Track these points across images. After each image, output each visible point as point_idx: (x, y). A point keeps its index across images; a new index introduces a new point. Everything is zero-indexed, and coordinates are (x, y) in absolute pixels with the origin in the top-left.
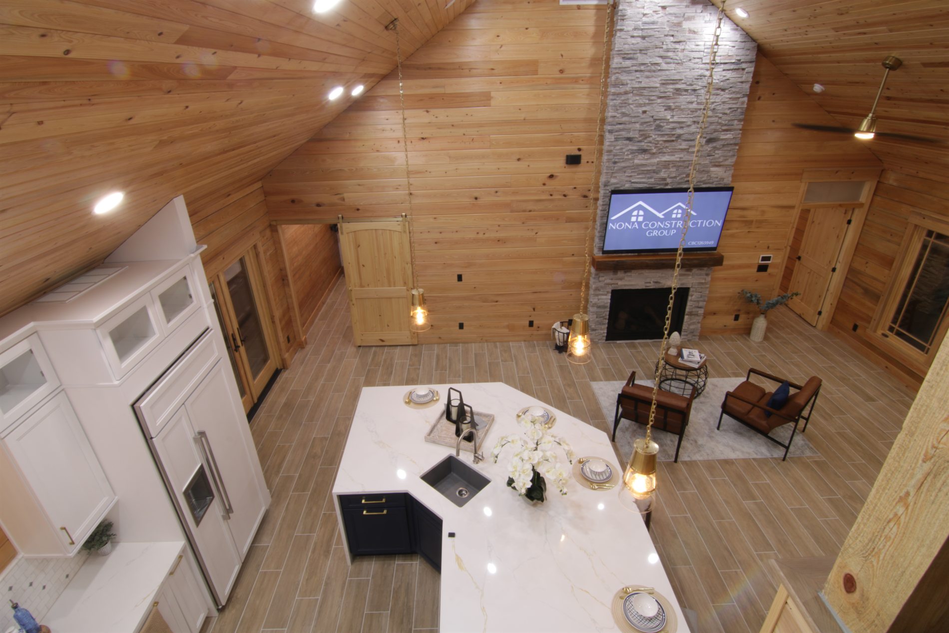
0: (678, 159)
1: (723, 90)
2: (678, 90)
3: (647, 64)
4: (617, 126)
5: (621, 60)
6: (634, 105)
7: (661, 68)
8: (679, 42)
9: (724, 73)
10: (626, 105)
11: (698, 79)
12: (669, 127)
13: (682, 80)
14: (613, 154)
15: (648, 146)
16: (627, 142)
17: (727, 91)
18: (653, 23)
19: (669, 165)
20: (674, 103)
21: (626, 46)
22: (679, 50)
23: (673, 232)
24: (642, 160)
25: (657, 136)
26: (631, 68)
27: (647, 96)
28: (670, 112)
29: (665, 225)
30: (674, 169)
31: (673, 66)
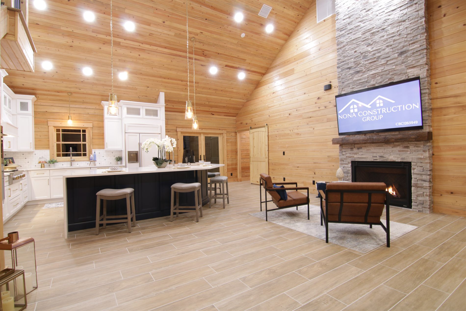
0: (381, 71)
1: (404, 21)
2: (373, 33)
3: (353, 28)
4: (341, 64)
5: (339, 32)
6: (350, 50)
7: (361, 27)
8: (369, 10)
9: (402, 12)
10: (345, 52)
11: (384, 23)
12: (371, 54)
13: (374, 27)
14: (341, 78)
15: (360, 69)
16: (348, 70)
17: (407, 21)
18: (353, 9)
19: (375, 76)
20: (371, 41)
21: (341, 25)
22: (370, 14)
23: (381, 117)
24: (358, 77)
25: (364, 62)
26: (345, 34)
27: (355, 43)
28: (370, 46)
29: (373, 112)
30: (379, 78)
31: (367, 23)
